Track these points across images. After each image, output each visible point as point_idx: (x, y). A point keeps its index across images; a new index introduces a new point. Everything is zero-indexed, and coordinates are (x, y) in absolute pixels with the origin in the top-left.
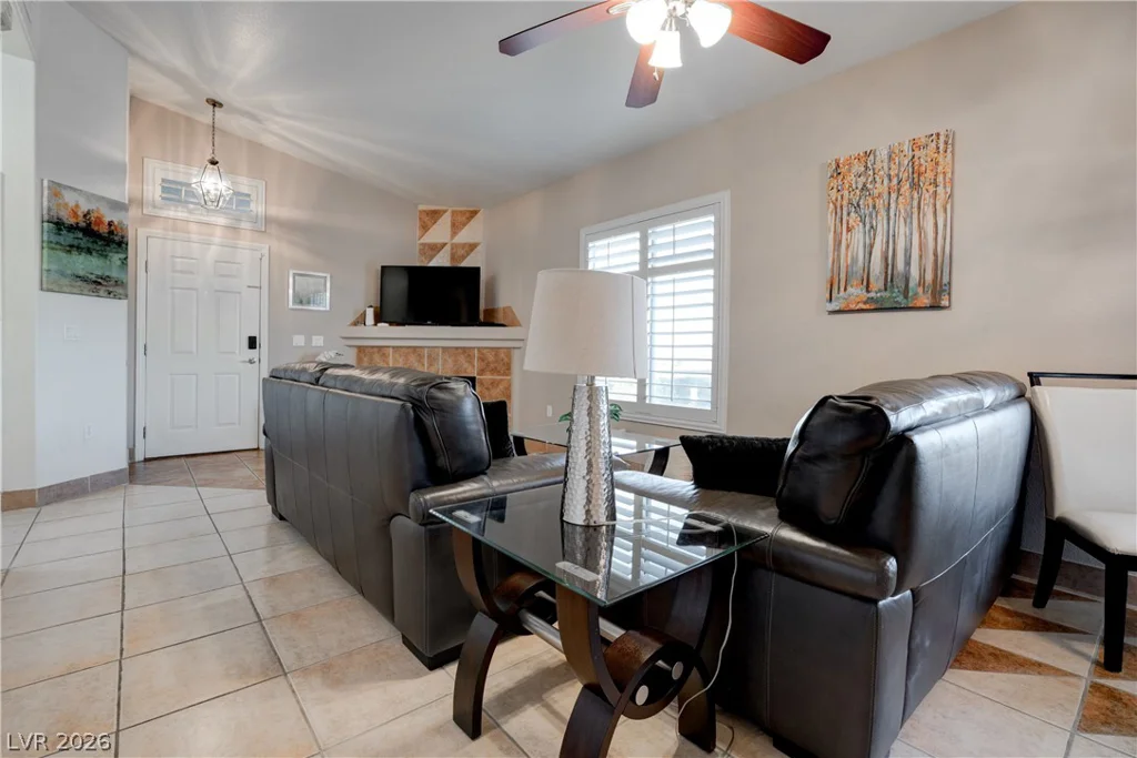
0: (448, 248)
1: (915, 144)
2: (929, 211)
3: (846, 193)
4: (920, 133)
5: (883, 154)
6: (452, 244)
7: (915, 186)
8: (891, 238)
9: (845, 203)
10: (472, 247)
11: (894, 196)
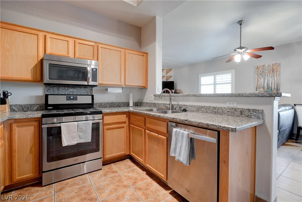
0: (165, 77)
1: (273, 65)
2: (275, 76)
3: (259, 72)
4: (274, 62)
5: (267, 66)
6: (166, 76)
7: (273, 72)
8: (268, 81)
9: (259, 74)
10: (171, 77)
11: (269, 73)
